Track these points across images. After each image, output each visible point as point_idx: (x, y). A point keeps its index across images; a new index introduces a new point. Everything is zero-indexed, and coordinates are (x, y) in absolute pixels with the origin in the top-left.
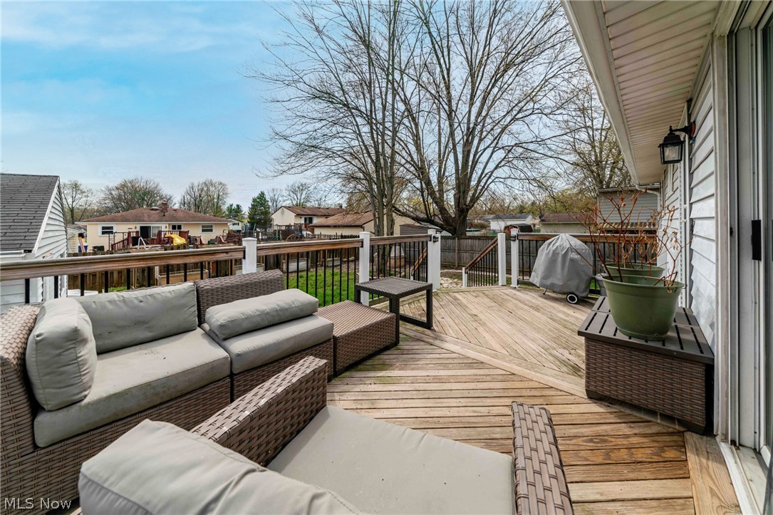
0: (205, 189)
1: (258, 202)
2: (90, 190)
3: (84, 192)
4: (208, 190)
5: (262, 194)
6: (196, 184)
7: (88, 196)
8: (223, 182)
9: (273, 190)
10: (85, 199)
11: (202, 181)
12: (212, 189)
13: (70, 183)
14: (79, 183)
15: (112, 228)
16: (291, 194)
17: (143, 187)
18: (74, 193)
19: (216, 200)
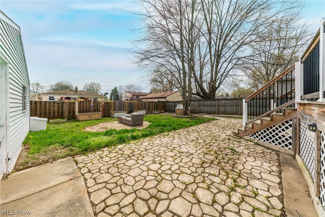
0: (92, 86)
1: (114, 91)
2: (44, 86)
3: (41, 87)
4: (93, 87)
5: (116, 88)
6: (88, 84)
7: (43, 89)
8: (99, 83)
9: (120, 86)
10: (42, 90)
11: (90, 82)
12: (94, 86)
13: (35, 83)
14: (39, 83)
15: (53, 97)
16: (127, 89)
17: (66, 85)
18: (37, 87)
19: (96, 91)
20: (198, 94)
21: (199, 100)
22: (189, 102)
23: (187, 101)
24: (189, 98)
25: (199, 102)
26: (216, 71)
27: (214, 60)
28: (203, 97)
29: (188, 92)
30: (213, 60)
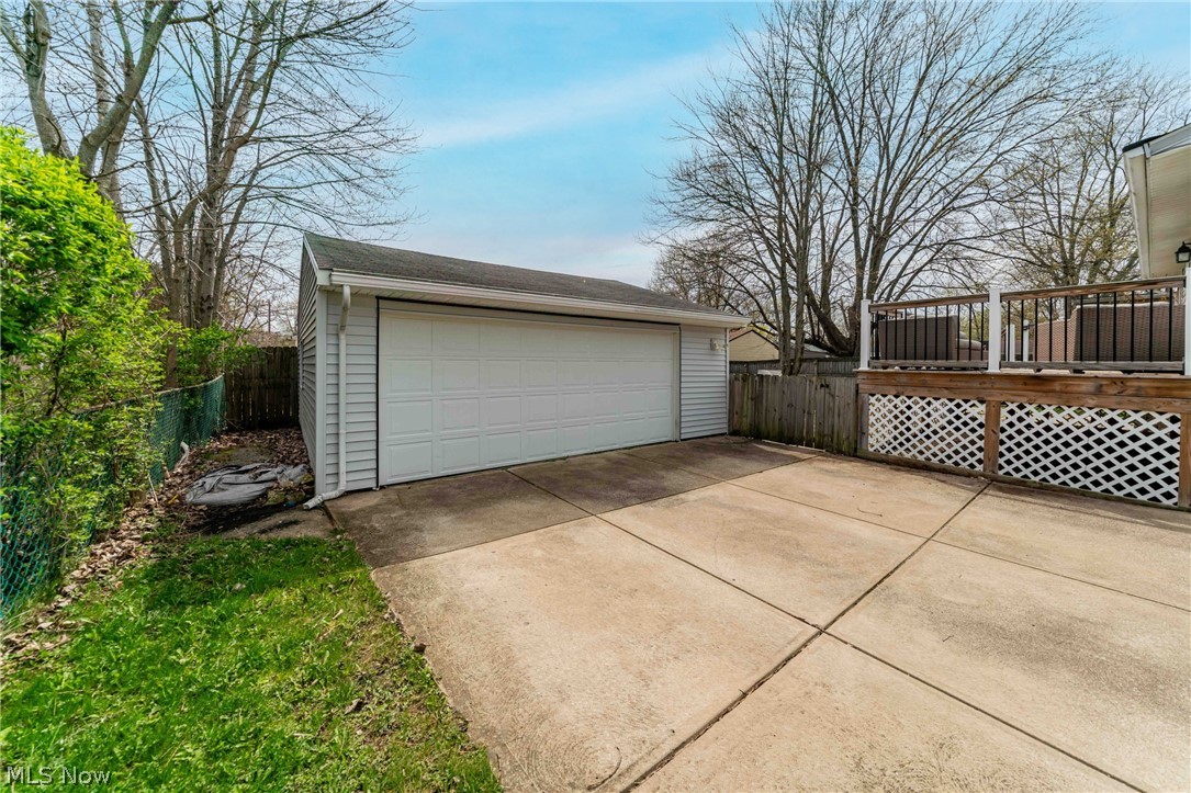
20: (815, 341)
21: (819, 360)
22: (797, 364)
23: (792, 360)
24: (799, 355)
25: (821, 363)
26: (873, 277)
27: (867, 248)
28: (830, 351)
29: (794, 338)
30: (863, 247)
